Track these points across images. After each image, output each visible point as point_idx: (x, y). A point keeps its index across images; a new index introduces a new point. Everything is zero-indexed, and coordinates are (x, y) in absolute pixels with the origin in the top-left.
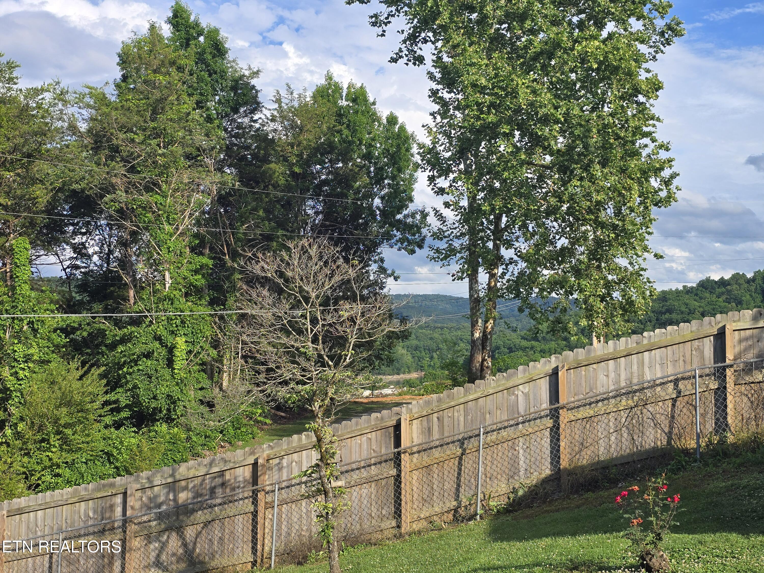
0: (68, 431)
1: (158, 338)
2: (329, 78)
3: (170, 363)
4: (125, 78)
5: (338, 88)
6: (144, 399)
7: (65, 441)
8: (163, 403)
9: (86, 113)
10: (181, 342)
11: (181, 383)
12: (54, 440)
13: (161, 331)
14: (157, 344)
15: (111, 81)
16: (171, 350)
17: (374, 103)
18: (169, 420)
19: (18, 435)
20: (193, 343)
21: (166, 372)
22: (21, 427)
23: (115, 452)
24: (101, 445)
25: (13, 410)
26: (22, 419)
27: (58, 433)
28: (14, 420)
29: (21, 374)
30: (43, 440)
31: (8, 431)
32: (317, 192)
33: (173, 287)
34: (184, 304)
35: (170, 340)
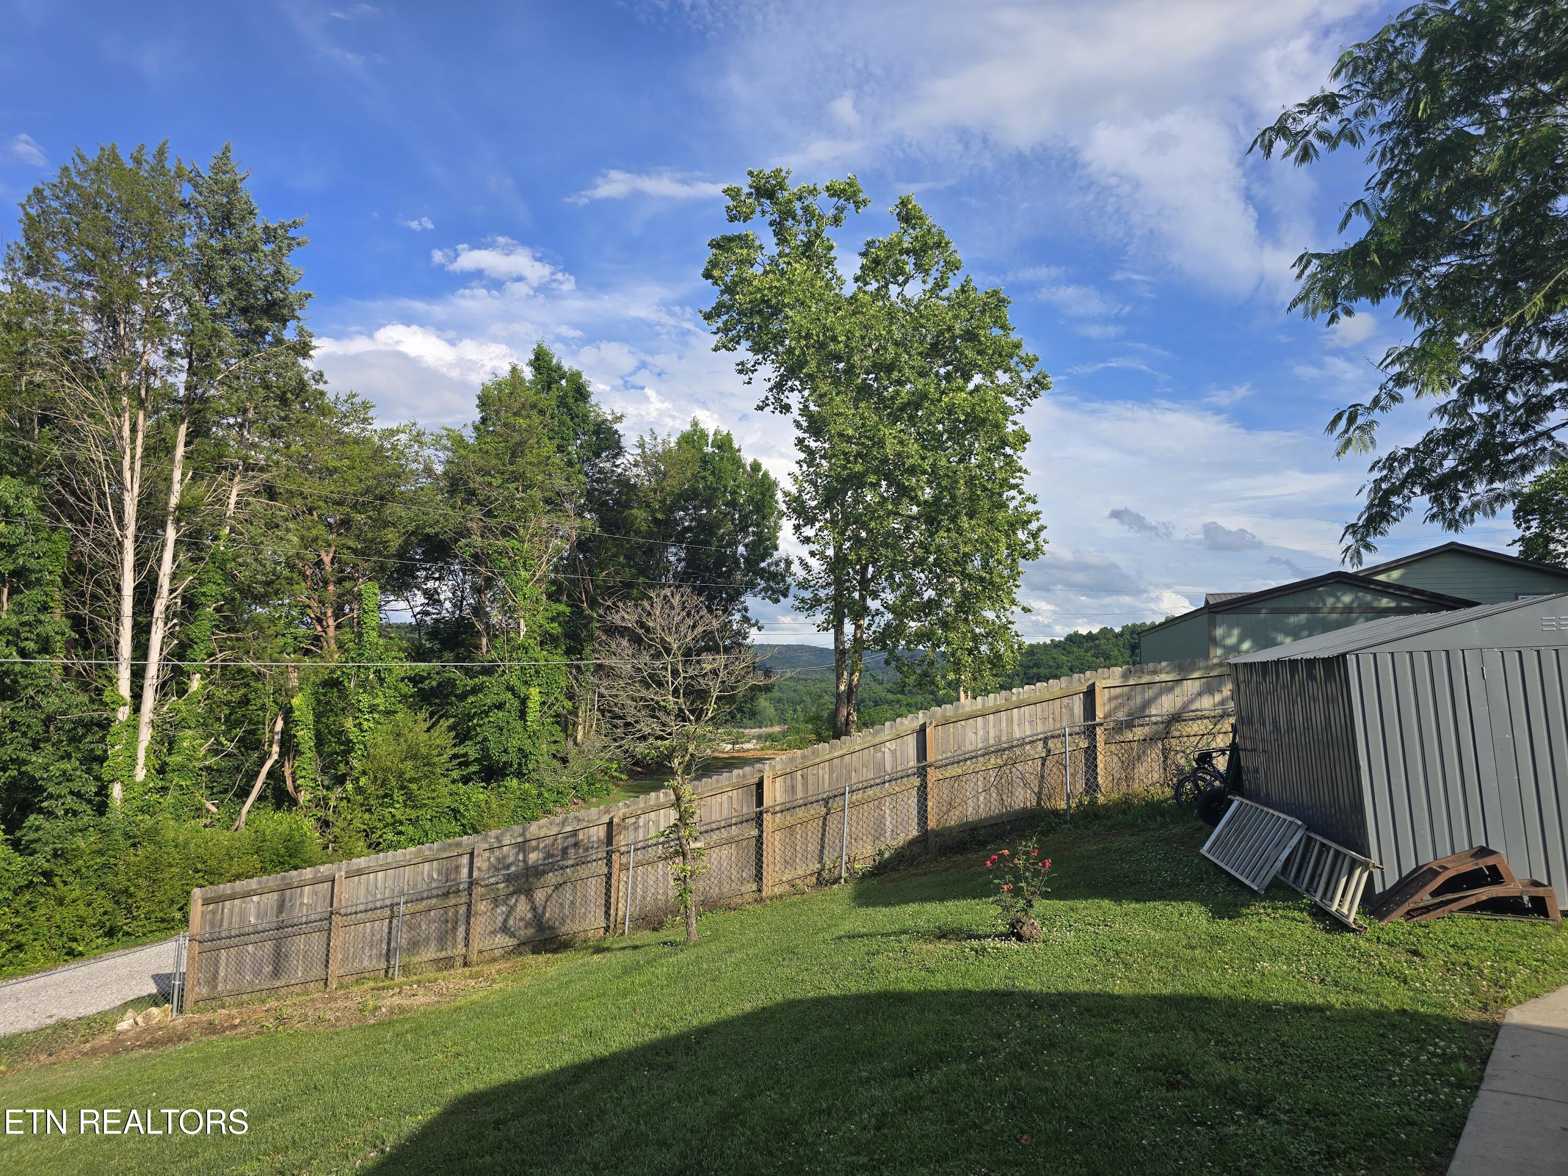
0: (414, 786)
1: (511, 689)
2: (693, 424)
3: (523, 715)
4: (484, 421)
5: (703, 435)
6: (495, 753)
7: (409, 796)
8: (514, 757)
9: (442, 455)
10: (534, 692)
11: (533, 736)
12: (398, 796)
13: (514, 681)
14: (509, 695)
15: (470, 423)
16: (524, 701)
17: (739, 450)
18: (519, 775)
19: (359, 790)
20: (547, 694)
21: (518, 725)
22: (363, 781)
23: (462, 808)
24: (448, 801)
25: (355, 763)
26: (364, 773)
27: (402, 787)
28: (355, 774)
29: (365, 725)
30: (386, 796)
31: (349, 786)
32: (680, 539)
33: (528, 636)
34: (539, 653)
35: (523, 690)
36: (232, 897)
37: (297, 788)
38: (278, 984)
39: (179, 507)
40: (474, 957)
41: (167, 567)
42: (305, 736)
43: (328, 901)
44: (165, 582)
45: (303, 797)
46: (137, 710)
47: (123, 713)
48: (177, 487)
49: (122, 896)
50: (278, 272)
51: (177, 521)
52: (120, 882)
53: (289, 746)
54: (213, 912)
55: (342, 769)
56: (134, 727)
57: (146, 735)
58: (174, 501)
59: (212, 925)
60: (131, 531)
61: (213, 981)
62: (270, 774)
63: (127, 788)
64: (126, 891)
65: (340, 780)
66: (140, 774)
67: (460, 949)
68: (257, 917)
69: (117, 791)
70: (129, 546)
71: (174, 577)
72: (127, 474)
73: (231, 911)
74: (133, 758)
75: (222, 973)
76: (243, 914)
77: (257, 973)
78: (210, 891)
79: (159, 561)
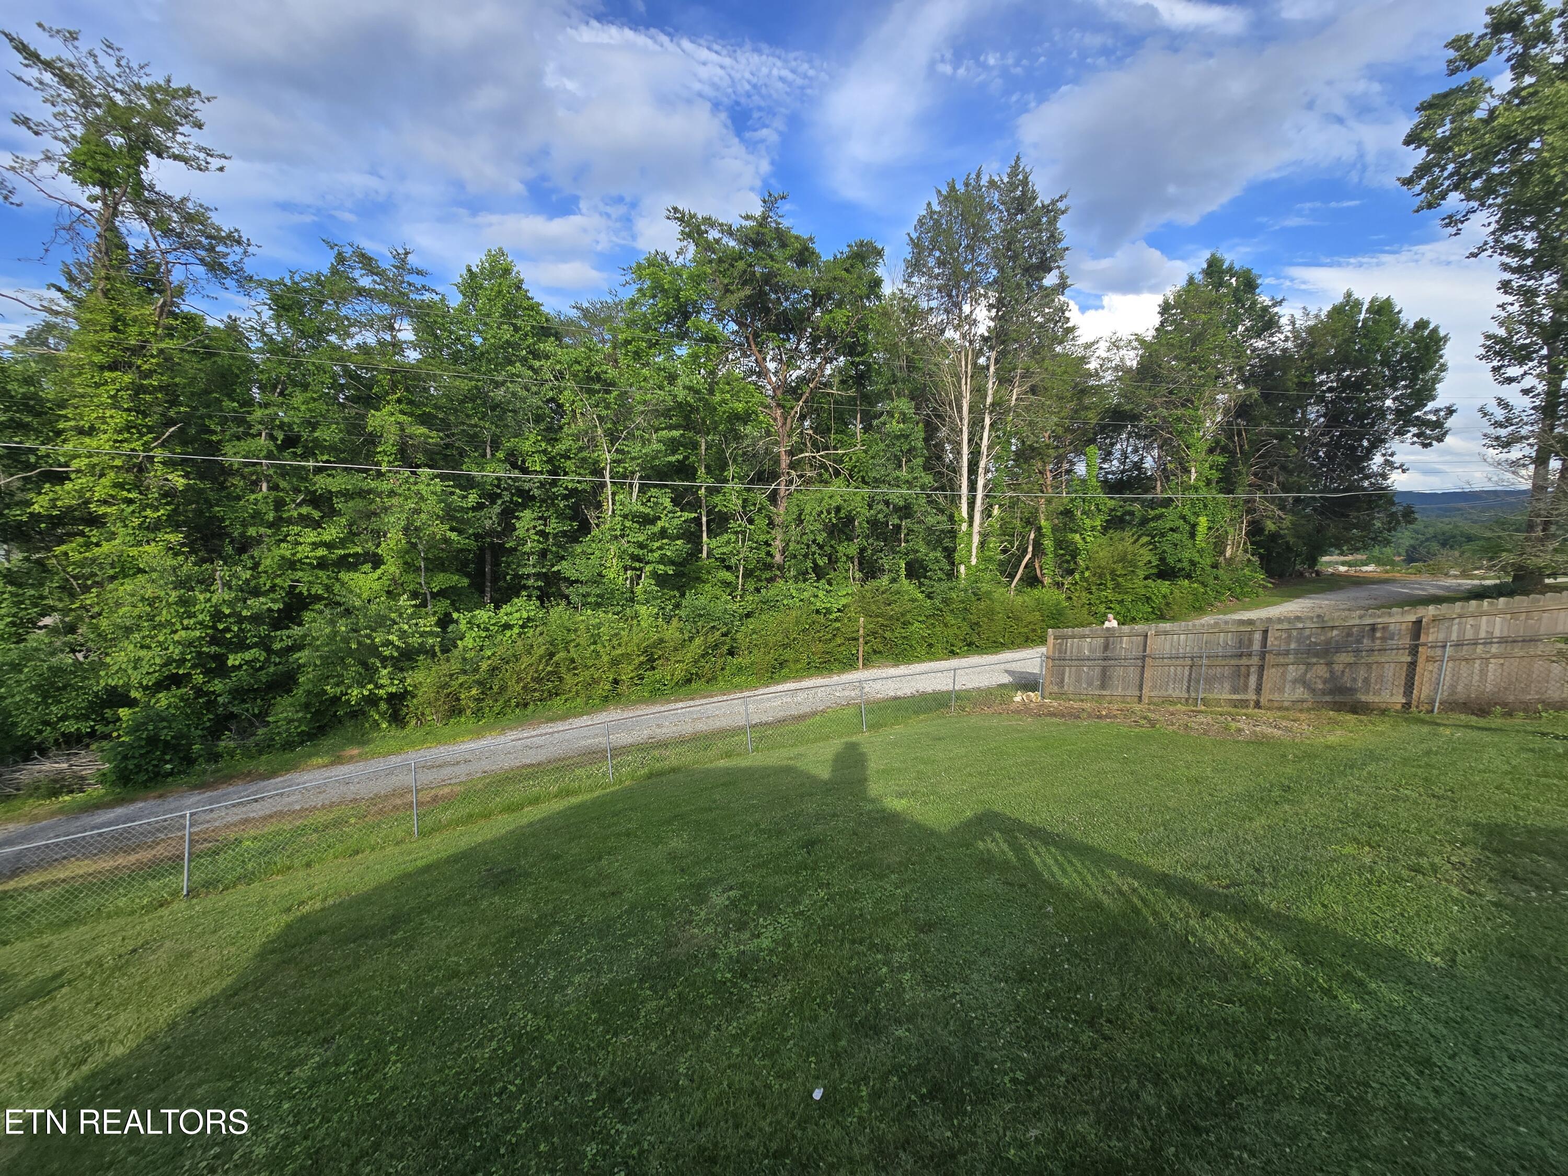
0: (1120, 579)
1: (1183, 518)
2: (1349, 295)
3: (1193, 535)
4: (1162, 323)
5: (1358, 304)
6: (1171, 561)
7: (1118, 585)
8: (1186, 564)
9: (1132, 354)
10: (1203, 520)
11: (1201, 552)
12: (1110, 584)
13: (1186, 512)
14: (1182, 521)
15: (1151, 327)
16: (1194, 526)
17: (1399, 312)
18: (1188, 577)
19: (1083, 578)
20: (1213, 522)
21: (1189, 543)
22: (1087, 574)
23: (1154, 598)
24: (1143, 591)
25: (1081, 563)
26: (1087, 569)
27: (1113, 580)
28: (1081, 569)
29: (1088, 539)
30: (1101, 584)
31: (1077, 576)
32: (1321, 400)
33: (1196, 480)
34: (1204, 493)
35: (1192, 519)
36: (1073, 637)
37: (1043, 575)
38: (1104, 693)
39: (993, 404)
40: (1263, 701)
41: (985, 442)
42: (1048, 543)
43: (1141, 648)
44: (984, 449)
45: (1047, 581)
46: (971, 525)
47: (964, 527)
48: (990, 392)
49: (974, 625)
50: (1052, 236)
51: (991, 413)
52: (974, 619)
53: (1038, 549)
54: (1061, 644)
55: (1072, 566)
56: (970, 535)
57: (976, 539)
58: (989, 400)
59: (1060, 652)
60: (966, 422)
61: (1061, 682)
62: (1026, 567)
63: (968, 568)
64: (977, 624)
65: (1071, 572)
66: (974, 561)
67: (1252, 696)
68: (1090, 651)
69: (962, 568)
70: (965, 429)
71: (989, 448)
72: (964, 387)
73: (1072, 645)
74: (970, 551)
75: (1066, 680)
76: (1080, 649)
77: (1090, 684)
78: (1059, 632)
79: (981, 439)
